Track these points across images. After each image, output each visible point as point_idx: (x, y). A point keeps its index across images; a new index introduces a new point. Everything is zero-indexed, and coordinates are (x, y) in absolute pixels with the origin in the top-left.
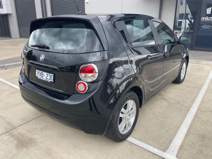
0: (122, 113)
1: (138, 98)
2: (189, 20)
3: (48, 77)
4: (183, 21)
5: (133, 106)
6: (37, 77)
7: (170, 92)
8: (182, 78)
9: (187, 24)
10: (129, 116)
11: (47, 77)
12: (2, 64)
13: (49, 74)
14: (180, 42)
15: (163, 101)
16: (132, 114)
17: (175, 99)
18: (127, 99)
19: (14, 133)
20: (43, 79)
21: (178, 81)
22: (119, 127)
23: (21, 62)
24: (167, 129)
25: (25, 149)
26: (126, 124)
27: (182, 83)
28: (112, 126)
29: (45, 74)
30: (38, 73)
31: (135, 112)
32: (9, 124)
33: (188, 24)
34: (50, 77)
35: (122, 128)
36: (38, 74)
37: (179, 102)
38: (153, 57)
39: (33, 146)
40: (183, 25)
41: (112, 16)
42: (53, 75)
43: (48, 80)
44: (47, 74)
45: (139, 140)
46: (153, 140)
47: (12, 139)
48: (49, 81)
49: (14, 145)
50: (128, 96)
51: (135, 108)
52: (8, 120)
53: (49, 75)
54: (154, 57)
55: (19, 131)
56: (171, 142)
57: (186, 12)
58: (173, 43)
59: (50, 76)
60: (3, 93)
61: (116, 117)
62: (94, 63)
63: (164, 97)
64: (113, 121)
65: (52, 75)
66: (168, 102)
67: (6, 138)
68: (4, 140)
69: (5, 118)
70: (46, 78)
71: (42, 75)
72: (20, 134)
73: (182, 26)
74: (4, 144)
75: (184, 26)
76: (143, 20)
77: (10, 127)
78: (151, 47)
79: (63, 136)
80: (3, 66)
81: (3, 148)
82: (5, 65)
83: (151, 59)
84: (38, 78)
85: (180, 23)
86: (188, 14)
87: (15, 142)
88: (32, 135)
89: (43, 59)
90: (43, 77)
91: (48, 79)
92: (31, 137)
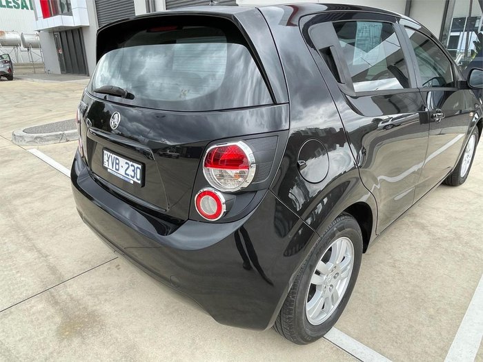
0: (318, 273)
1: (360, 231)
2: (476, 32)
3: (130, 172)
4: (463, 35)
5: (346, 251)
6: (107, 168)
7: (434, 208)
8: (463, 174)
9: (472, 42)
10: (335, 277)
11: (126, 170)
12: (60, 131)
13: (131, 163)
14: (470, 84)
15: (416, 230)
16: (342, 272)
17: (448, 227)
18: (333, 237)
19: (60, 296)
20: (119, 176)
21: (453, 180)
22: (308, 309)
23: (76, 130)
24: (432, 311)
25: (76, 341)
26: (327, 298)
27: (461, 184)
28: (291, 310)
29: (122, 161)
30: (109, 158)
31: (350, 268)
32: (53, 270)
33: (474, 42)
34: (133, 171)
35: (315, 311)
36: (108, 161)
37: (458, 237)
38: (390, 122)
39: (96, 332)
40: (461, 46)
41: (296, 9)
42: (140, 166)
43: (130, 177)
44: (126, 163)
45: (359, 339)
46: (395, 344)
47: (53, 311)
48: (132, 182)
49: (54, 327)
50: (335, 229)
51: (350, 258)
52: (51, 259)
53: (132, 165)
54: (391, 124)
55: (69, 290)
56: (447, 352)
57: (470, 13)
58: (449, 85)
59: (133, 168)
60: (53, 195)
61: (301, 287)
62: (245, 140)
63: (418, 220)
64: (293, 297)
65: (137, 168)
66: (429, 233)
67: (40, 307)
68: (34, 314)
69: (47, 256)
70: (126, 174)
71: (116, 163)
72: (72, 299)
73: (459, 48)
74: (32, 322)
75: (463, 47)
76: (381, 24)
77: (52, 277)
78: (386, 97)
79: (168, 312)
80: (62, 135)
81: (29, 335)
82: (66, 132)
83: (385, 128)
84: (109, 170)
85: (455, 40)
86: (475, 18)
87: (58, 319)
88: (98, 302)
89: (117, 124)
90: (118, 170)
91: (128, 175)
92: (94, 308)
